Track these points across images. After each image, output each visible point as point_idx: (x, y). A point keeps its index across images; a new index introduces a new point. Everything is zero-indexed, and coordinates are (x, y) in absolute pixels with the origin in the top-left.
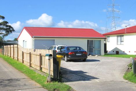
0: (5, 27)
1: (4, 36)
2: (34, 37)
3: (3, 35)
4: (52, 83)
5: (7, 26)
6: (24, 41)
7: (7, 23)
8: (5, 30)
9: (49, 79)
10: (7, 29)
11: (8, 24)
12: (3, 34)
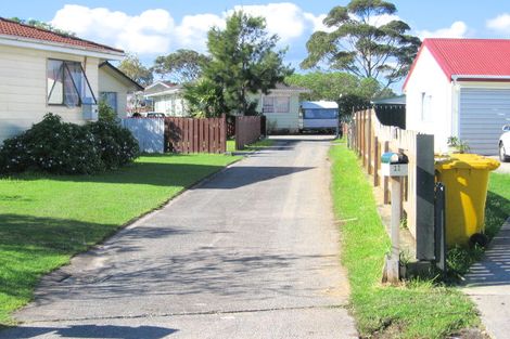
0: (396, 44)
1: (393, 76)
2: (459, 80)
3: (389, 73)
4: (402, 287)
5: (404, 40)
6: (424, 94)
7: (403, 26)
8: (395, 55)
9: (392, 269)
10: (404, 49)
11: (407, 33)
12: (388, 68)
